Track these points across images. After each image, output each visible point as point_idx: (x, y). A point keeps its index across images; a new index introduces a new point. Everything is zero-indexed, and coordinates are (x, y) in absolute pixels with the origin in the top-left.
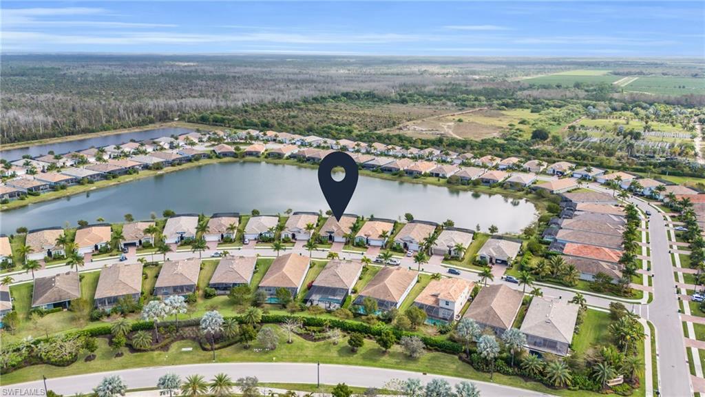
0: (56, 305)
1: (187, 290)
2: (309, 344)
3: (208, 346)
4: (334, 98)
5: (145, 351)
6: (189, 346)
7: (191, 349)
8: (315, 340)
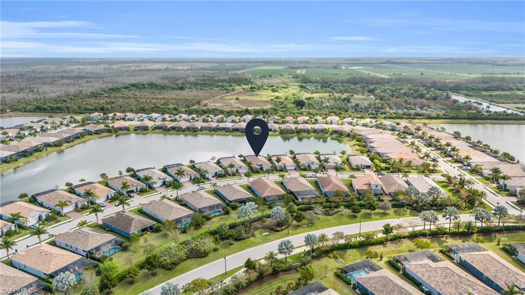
0: (143, 230)
1: (217, 207)
2: (329, 217)
3: (278, 229)
4: (126, 88)
5: (244, 239)
6: (266, 232)
7: (267, 233)
8: (331, 215)
